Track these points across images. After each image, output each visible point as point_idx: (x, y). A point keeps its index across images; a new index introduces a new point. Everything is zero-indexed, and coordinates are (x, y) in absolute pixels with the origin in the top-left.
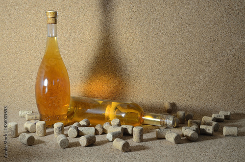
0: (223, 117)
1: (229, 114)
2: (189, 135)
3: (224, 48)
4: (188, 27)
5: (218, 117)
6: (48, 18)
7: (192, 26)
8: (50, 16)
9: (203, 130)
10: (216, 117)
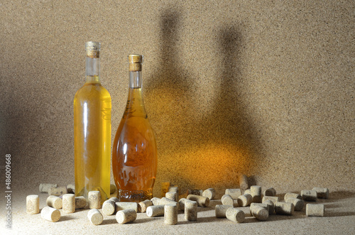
0: (315, 195)
1: (325, 191)
2: (257, 213)
3: (323, 99)
4: (271, 71)
5: (308, 195)
6: (130, 64)
7: (277, 69)
8: (133, 61)
9: (279, 207)
10: (305, 194)
